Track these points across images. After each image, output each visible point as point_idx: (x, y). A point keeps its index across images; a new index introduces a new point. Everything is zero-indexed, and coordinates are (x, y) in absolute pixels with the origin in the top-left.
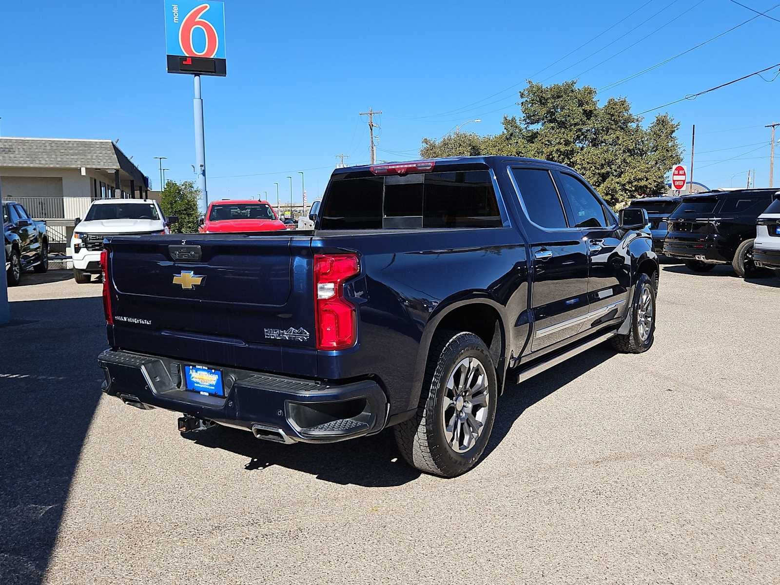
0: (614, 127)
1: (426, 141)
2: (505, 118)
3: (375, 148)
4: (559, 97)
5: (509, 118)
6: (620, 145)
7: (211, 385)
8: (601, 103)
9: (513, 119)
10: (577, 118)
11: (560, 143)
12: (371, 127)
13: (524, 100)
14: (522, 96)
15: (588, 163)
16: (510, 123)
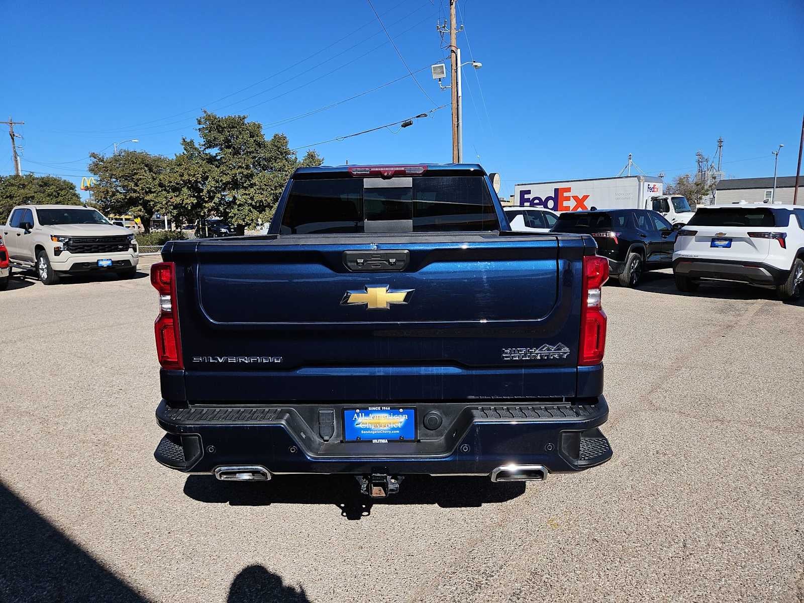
0: (280, 157)
1: (93, 155)
2: (184, 139)
3: (18, 158)
4: (233, 127)
5: (188, 140)
6: (286, 171)
7: (394, 429)
8: (268, 136)
9: (192, 141)
10: (252, 148)
11: (240, 167)
12: (12, 136)
13: (201, 126)
14: (199, 123)
15: (265, 185)
16: (189, 145)
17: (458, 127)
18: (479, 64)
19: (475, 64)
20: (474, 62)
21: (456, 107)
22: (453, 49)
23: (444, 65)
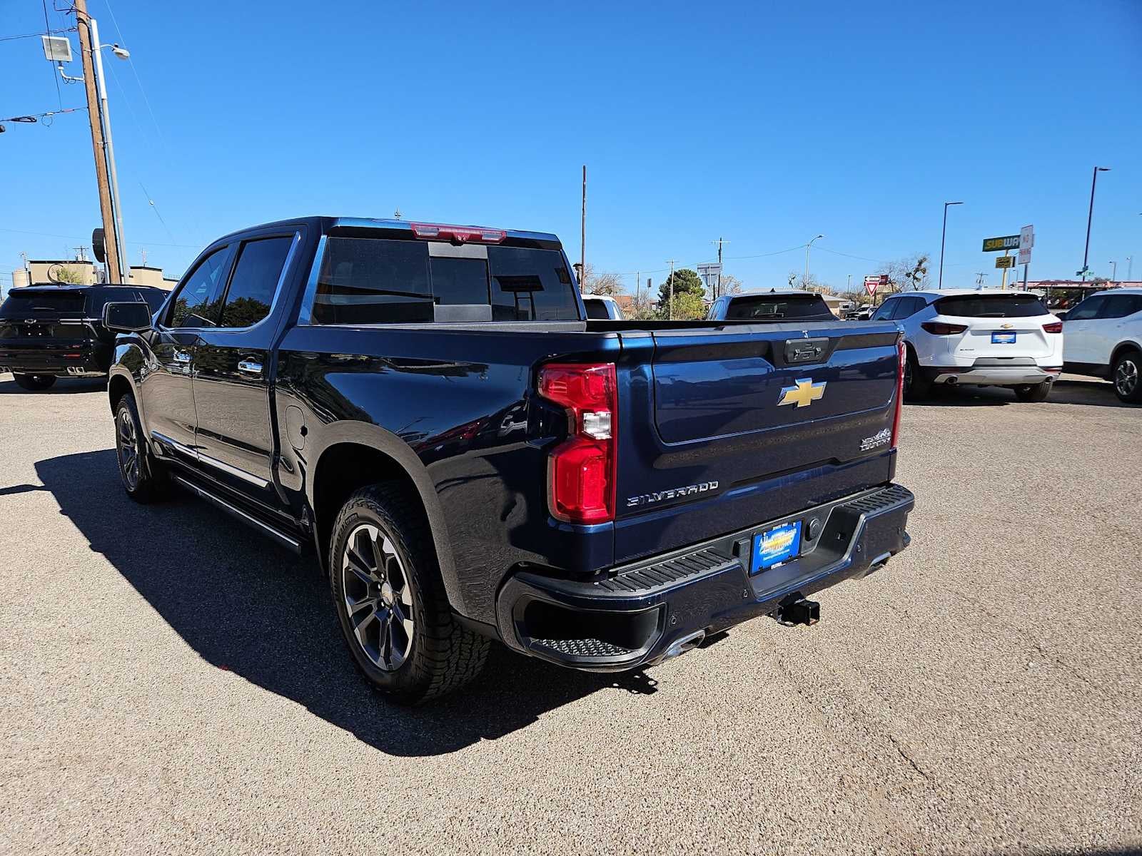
17: (104, 148)
18: (125, 52)
19: (118, 50)
20: (116, 46)
21: (98, 115)
22: (82, 16)
23: (66, 39)
